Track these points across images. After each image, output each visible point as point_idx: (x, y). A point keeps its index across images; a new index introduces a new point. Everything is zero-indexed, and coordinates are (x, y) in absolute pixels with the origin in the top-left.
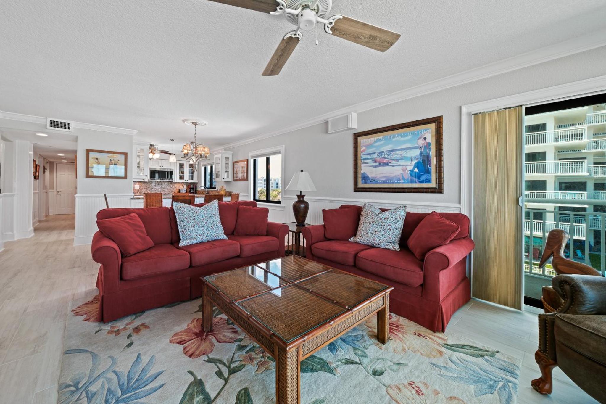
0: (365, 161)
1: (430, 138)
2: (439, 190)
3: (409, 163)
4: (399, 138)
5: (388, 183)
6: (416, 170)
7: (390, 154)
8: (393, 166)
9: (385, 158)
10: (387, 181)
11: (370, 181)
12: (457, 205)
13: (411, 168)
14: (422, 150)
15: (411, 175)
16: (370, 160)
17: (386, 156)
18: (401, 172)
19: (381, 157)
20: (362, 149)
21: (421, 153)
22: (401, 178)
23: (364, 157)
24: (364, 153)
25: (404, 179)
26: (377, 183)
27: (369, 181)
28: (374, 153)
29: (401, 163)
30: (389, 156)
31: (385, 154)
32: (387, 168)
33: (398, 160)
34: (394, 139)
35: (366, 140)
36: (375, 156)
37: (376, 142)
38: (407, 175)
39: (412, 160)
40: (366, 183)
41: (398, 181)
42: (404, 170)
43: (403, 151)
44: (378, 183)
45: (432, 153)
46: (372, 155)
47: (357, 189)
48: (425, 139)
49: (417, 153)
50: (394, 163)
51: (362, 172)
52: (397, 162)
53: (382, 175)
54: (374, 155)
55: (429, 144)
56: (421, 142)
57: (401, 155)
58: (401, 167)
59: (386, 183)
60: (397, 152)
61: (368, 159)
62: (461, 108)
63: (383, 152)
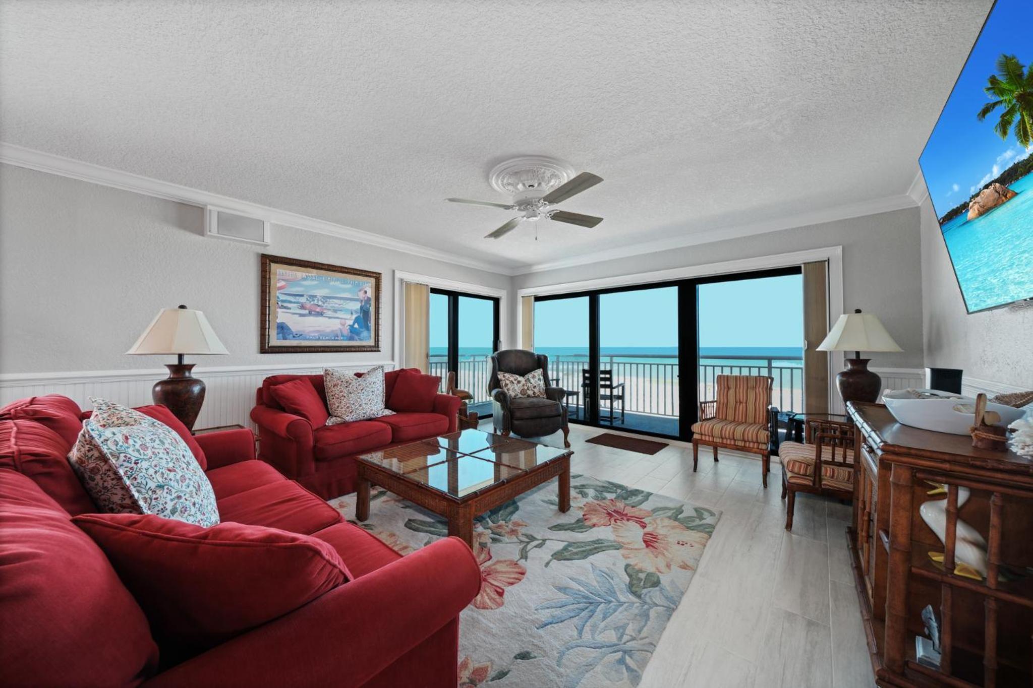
0: (285, 304)
1: (370, 293)
2: (375, 348)
3: (349, 316)
4: (338, 284)
5: (322, 340)
6: (356, 326)
7: (326, 301)
8: (330, 318)
9: (319, 306)
10: (321, 338)
11: (294, 337)
12: (390, 362)
13: (351, 323)
14: (363, 304)
15: (351, 332)
16: (295, 305)
17: (320, 303)
18: (340, 326)
19: (312, 303)
20: (279, 285)
21: (361, 307)
22: (339, 334)
23: (282, 297)
24: (282, 291)
25: (342, 336)
26: (305, 339)
27: (291, 336)
28: (302, 296)
29: (339, 315)
30: (324, 303)
31: (318, 300)
32: (320, 319)
33: (335, 311)
34: (332, 283)
35: (288, 272)
36: (302, 300)
37: (304, 279)
38: (346, 331)
39: (352, 313)
40: (285, 338)
41: (336, 337)
42: (343, 325)
43: (342, 301)
44: (307, 339)
45: (372, 310)
46: (297, 297)
47: (265, 348)
48: (366, 292)
49: (357, 306)
50: (330, 313)
51: (279, 321)
52: (332, 313)
53: (311, 329)
54: (302, 298)
55: (369, 299)
56: (361, 295)
57: (340, 305)
58: (338, 321)
59: (319, 339)
60: (334, 300)
61: (290, 302)
62: (394, 271)
63: (315, 296)
